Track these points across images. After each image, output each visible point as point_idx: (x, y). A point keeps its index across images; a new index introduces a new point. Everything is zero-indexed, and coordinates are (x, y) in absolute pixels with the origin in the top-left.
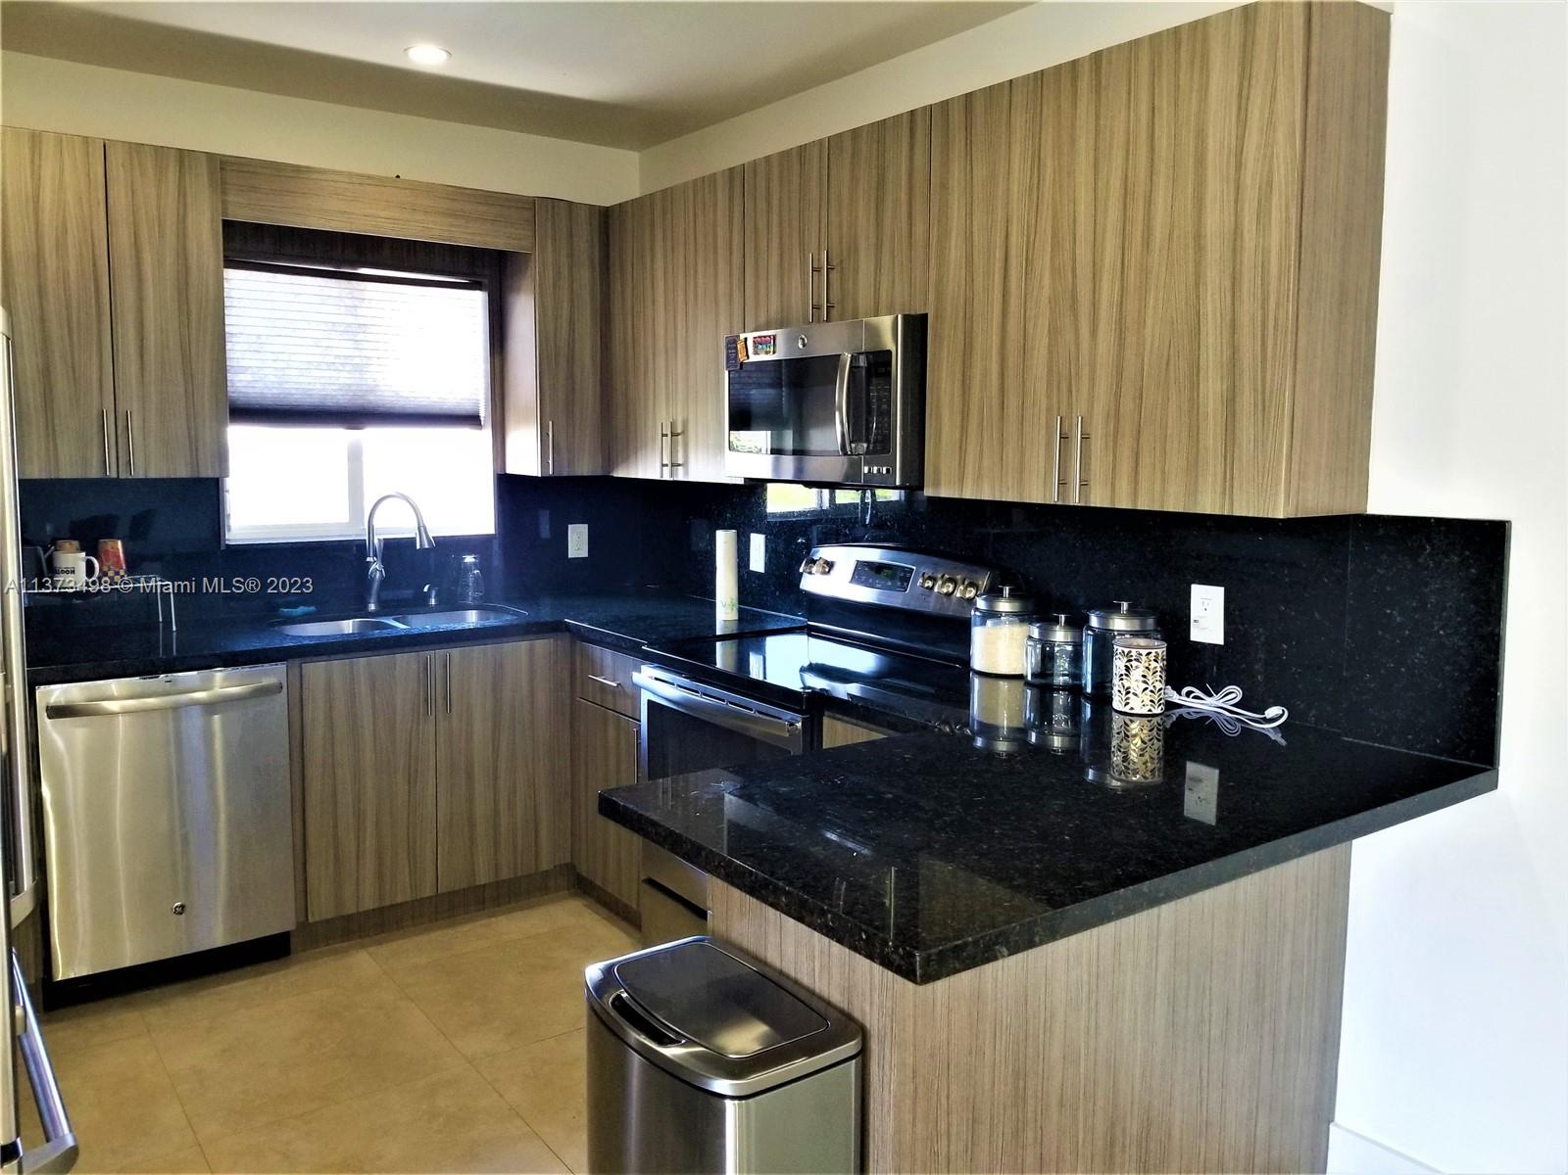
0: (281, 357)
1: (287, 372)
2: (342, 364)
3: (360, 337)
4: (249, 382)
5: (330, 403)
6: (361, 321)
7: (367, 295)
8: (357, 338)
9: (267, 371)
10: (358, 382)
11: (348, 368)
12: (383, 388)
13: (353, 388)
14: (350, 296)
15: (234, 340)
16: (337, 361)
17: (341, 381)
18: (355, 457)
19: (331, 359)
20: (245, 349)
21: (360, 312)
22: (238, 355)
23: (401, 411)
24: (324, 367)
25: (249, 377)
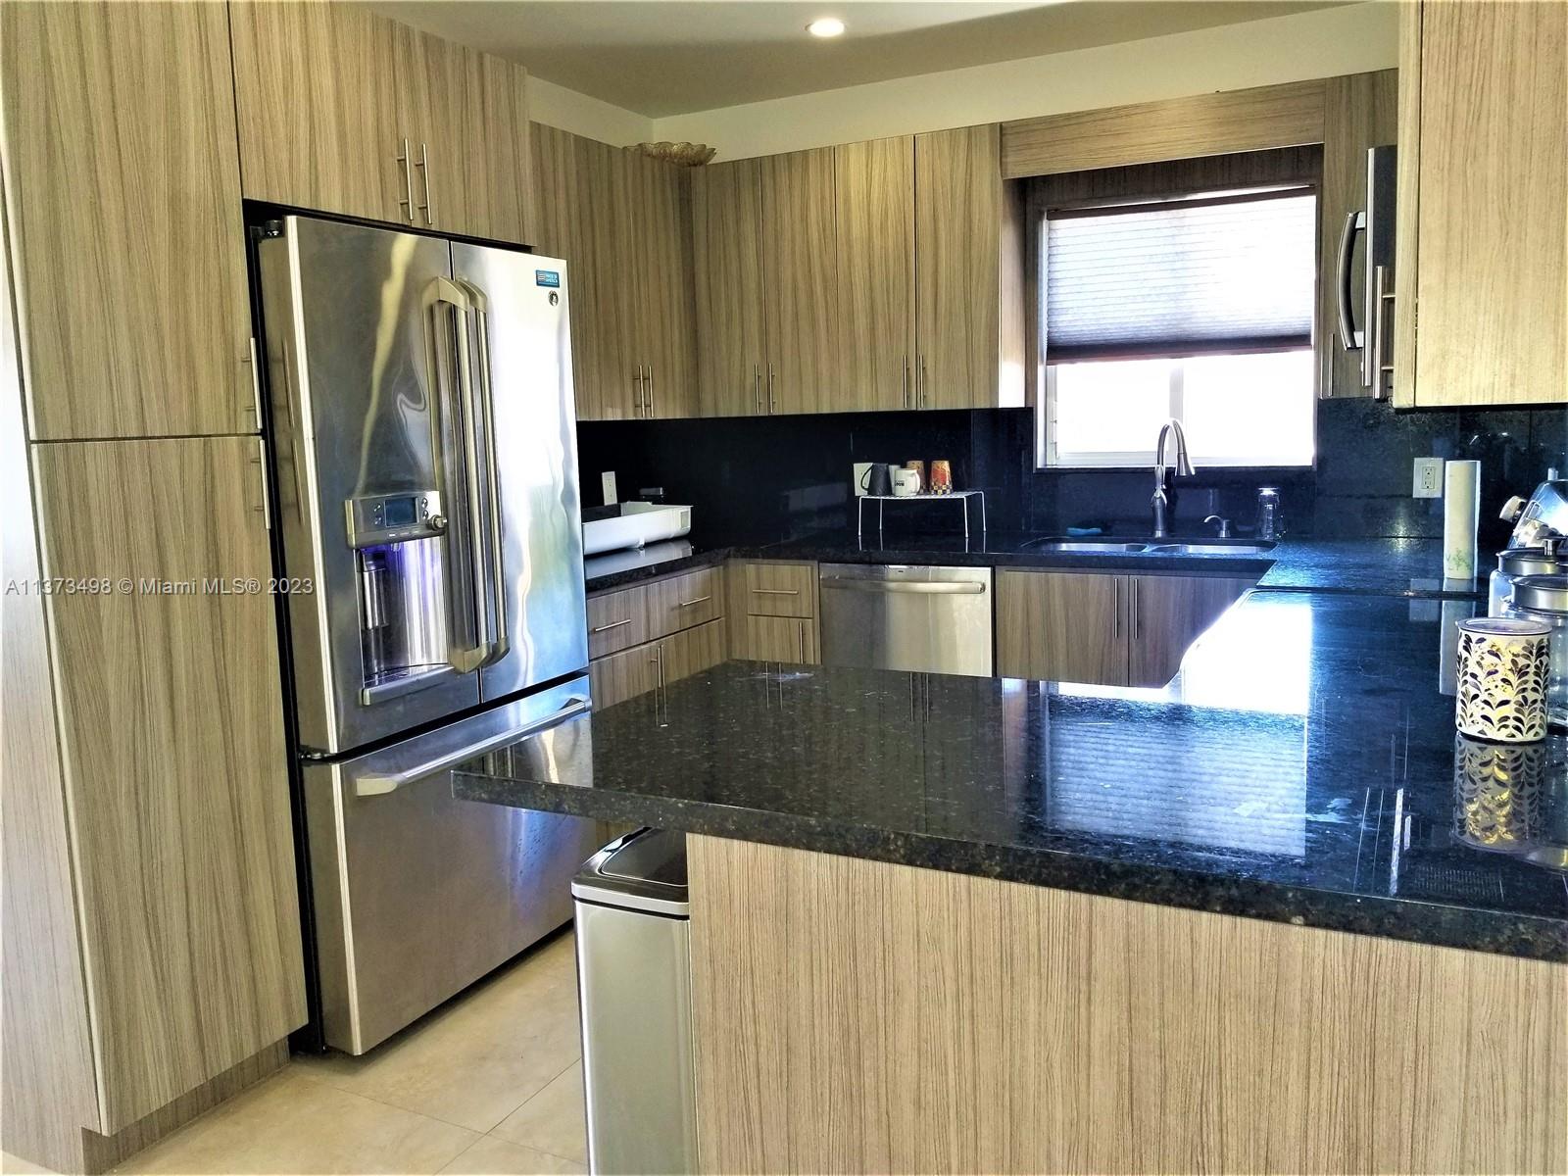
0: (1100, 295)
1: (1105, 308)
2: (1157, 295)
3: (1178, 265)
4: (1070, 321)
5: (1144, 334)
6: (1179, 249)
7: (1187, 221)
8: (1175, 267)
9: (1084, 310)
10: (1174, 311)
11: (1163, 298)
12: (1199, 315)
13: (1168, 317)
14: (1169, 226)
15: (1059, 284)
16: (1153, 292)
17: (1156, 312)
18: (1177, 387)
19: (1145, 292)
20: (1068, 291)
21: (1178, 240)
22: (1061, 298)
23: (1217, 336)
24: (1139, 299)
25: (1069, 317)
